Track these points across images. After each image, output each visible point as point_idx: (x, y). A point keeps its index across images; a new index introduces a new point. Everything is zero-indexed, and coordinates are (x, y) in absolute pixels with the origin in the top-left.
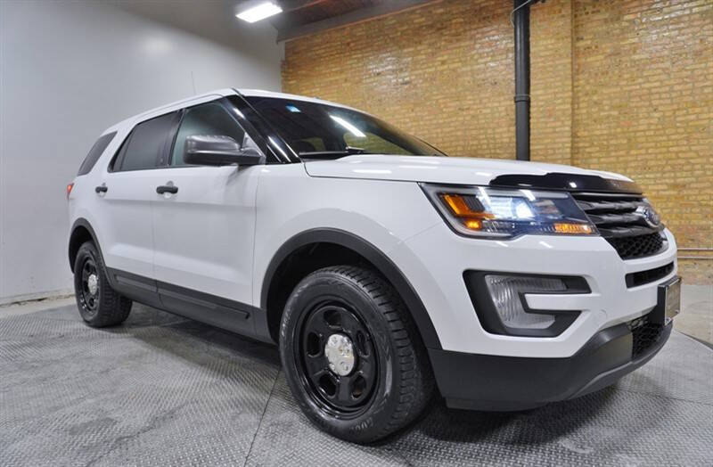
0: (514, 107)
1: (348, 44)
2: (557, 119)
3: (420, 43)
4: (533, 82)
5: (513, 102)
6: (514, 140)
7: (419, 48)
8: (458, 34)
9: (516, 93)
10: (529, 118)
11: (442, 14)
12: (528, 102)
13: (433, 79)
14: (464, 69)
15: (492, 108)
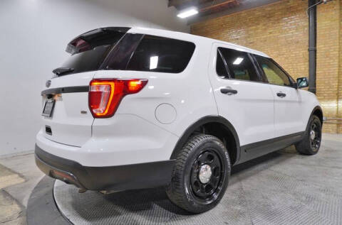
0: (308, 53)
1: (222, 25)
2: (331, 58)
3: (259, 24)
4: (317, 41)
5: (307, 51)
6: (308, 68)
7: (258, 26)
8: (278, 20)
9: (309, 46)
10: (316, 58)
11: (270, 11)
12: (315, 51)
13: (265, 41)
14: (281, 36)
15: (295, 54)
